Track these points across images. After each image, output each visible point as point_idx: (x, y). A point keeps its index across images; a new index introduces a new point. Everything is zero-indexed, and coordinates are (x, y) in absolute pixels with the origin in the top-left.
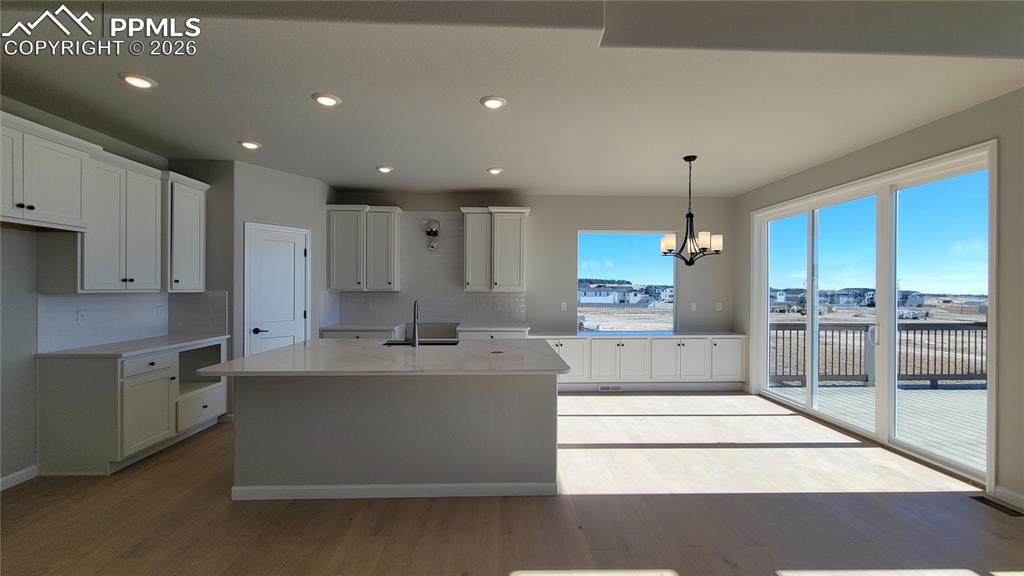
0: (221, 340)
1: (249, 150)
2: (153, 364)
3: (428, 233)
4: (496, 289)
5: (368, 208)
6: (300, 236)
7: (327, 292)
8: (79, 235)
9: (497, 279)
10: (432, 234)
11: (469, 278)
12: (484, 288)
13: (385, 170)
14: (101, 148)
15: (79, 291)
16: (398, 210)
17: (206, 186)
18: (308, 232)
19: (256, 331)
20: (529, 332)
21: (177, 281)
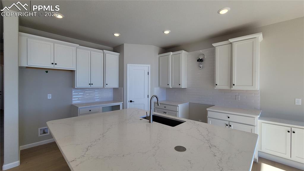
0: (120, 104)
1: (116, 37)
2: (90, 111)
3: (198, 61)
4: (234, 88)
5: (171, 53)
6: (146, 68)
7: (158, 88)
8: (75, 71)
9: (235, 81)
10: (200, 60)
11: (217, 82)
12: (227, 87)
13: (167, 32)
14: (79, 45)
15: (76, 87)
16: (183, 51)
17: (118, 54)
18: (149, 65)
19: (131, 101)
20: (259, 118)
21: (107, 84)
